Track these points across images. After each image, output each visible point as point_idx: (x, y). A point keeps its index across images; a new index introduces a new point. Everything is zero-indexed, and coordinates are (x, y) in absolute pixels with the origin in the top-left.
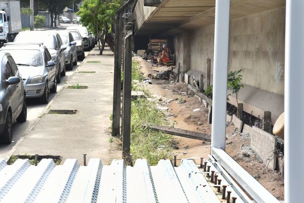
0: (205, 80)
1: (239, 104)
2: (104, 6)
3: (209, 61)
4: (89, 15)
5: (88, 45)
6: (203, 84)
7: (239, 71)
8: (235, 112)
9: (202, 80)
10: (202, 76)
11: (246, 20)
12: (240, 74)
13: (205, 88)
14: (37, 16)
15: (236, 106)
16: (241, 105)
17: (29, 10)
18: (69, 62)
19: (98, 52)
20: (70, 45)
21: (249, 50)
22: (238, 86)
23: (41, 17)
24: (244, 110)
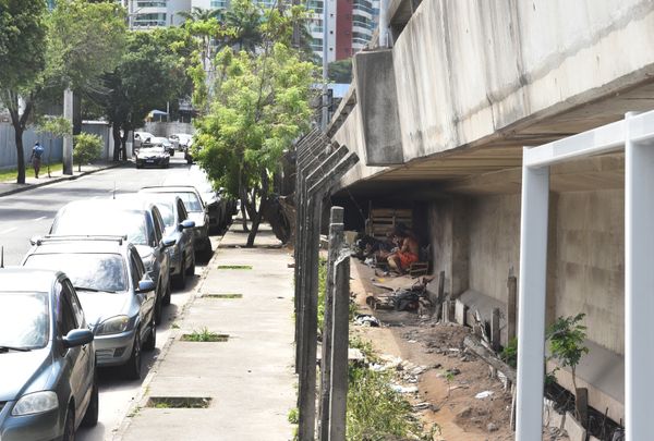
0: (504, 322)
1: (578, 390)
2: (259, 129)
3: (513, 281)
4: (223, 151)
5: (219, 219)
6: (498, 332)
7: (579, 317)
8: (570, 408)
9: (497, 323)
10: (497, 313)
11: (593, 199)
12: (579, 323)
13: (504, 341)
14: (81, 136)
15: (574, 392)
16: (583, 392)
17: (62, 122)
18: (177, 271)
19: (244, 240)
20: (180, 228)
21: (601, 267)
22: (576, 349)
23: (90, 138)
24: (591, 405)
